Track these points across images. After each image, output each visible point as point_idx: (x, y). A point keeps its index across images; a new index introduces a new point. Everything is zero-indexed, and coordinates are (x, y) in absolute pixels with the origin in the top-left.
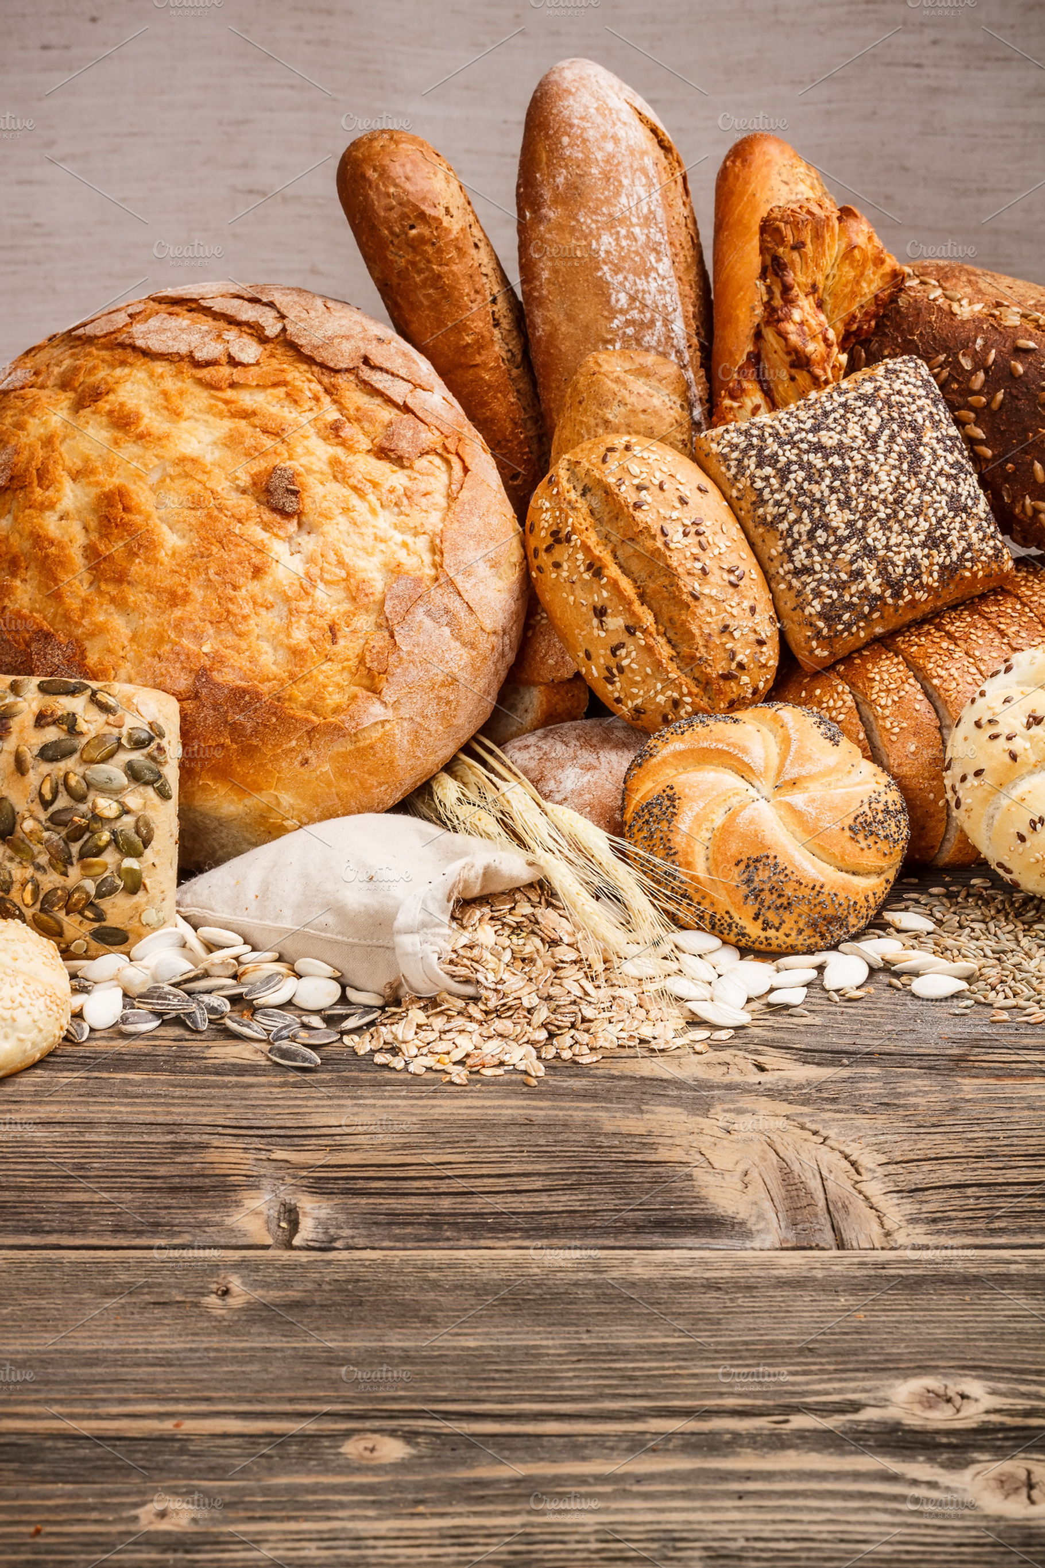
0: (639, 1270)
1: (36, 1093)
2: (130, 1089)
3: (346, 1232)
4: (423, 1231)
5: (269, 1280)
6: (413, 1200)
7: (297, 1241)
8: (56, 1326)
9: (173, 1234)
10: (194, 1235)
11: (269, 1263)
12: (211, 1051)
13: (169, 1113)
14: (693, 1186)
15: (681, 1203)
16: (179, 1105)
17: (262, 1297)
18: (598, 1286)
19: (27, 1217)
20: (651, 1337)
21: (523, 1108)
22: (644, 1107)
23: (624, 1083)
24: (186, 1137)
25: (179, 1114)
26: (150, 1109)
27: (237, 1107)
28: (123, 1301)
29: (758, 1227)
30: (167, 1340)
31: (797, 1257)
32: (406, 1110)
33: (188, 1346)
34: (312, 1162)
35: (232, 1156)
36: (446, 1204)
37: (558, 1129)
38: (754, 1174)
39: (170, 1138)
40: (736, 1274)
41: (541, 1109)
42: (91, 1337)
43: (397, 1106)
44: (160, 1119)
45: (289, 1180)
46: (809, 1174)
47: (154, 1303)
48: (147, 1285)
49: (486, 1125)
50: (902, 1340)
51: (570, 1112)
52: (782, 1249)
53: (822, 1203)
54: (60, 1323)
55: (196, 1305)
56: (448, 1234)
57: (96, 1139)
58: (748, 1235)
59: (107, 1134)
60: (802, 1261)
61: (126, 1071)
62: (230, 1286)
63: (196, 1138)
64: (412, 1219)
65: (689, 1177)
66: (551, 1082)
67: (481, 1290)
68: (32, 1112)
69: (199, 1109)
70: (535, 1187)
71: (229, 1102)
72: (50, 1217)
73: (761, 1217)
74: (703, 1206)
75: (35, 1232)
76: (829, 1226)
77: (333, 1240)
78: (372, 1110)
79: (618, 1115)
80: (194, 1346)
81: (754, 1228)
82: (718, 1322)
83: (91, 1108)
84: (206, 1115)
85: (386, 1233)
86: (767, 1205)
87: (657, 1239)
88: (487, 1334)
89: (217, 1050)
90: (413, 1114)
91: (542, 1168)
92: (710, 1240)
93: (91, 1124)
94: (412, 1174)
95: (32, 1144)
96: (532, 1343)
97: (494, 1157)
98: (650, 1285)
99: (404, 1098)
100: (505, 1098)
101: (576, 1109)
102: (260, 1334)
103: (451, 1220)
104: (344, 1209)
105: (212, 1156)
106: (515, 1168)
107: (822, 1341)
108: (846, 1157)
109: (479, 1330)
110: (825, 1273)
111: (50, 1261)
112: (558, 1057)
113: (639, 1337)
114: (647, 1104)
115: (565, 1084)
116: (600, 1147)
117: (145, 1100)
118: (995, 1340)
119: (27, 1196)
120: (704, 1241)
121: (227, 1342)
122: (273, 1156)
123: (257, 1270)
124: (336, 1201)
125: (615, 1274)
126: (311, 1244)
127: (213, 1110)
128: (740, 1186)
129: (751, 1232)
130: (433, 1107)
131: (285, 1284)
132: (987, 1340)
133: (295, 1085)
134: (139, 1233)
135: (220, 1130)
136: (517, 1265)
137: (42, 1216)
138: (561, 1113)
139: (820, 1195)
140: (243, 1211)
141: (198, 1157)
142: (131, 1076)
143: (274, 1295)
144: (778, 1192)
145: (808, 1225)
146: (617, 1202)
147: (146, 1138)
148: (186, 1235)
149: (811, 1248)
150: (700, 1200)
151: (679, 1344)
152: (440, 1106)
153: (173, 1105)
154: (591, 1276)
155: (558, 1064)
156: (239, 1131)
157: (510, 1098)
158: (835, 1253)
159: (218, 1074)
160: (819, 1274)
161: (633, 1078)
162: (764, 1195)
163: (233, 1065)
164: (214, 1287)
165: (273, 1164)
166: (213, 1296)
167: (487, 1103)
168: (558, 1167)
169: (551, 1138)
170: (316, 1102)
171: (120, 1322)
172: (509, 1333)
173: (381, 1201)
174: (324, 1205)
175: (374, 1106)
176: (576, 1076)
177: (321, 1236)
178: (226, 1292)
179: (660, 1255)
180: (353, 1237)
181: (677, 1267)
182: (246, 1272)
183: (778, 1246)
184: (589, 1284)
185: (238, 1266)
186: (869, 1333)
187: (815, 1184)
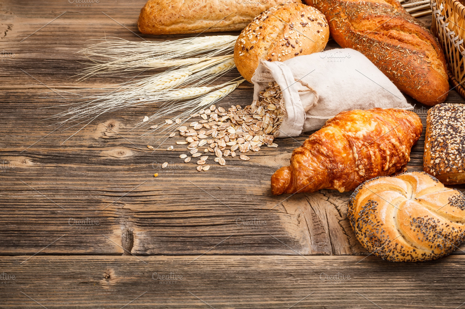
0: (262, 266)
1: (38, 175)
2: (72, 172)
3: (151, 246)
4: (179, 245)
5: (125, 271)
6: (176, 229)
7: (133, 251)
8: (46, 294)
9: (87, 247)
10: (95, 248)
11: (125, 262)
12: (102, 153)
13: (86, 185)
14: (279, 222)
15: (275, 231)
16: (90, 181)
17: (122, 280)
18: (246, 274)
19: (34, 238)
20: (266, 301)
21: (217, 181)
22: (262, 181)
23: (254, 169)
24: (92, 197)
25: (90, 185)
26: (79, 183)
27: (112, 182)
28: (71, 282)
29: (303, 244)
30: (87, 302)
31: (319, 260)
32: (173, 183)
33: (95, 305)
34: (139, 210)
35: (109, 207)
36: (188, 231)
37: (230, 192)
38: (302, 216)
39: (86, 197)
40: (298, 268)
41: (223, 182)
42: (59, 300)
43: (170, 181)
44: (83, 188)
45: (130, 219)
46: (322, 217)
47: (82, 283)
48: (81, 273)
49: (203, 191)
50: (359, 303)
51: (234, 184)
52: (312, 255)
53: (327, 232)
54: (47, 293)
55: (98, 283)
56: (189, 247)
57: (59, 198)
58: (300, 247)
59: (63, 195)
60: (322, 261)
61: (71, 163)
62: (110, 274)
63: (96, 197)
64: (175, 239)
65: (278, 218)
66: (228, 168)
67: (203, 276)
68: (36, 184)
69: (97, 183)
70: (221, 223)
71: (108, 179)
72: (42, 239)
73: (304, 238)
74: (283, 233)
75: (36, 246)
76: (330, 243)
77: (146, 250)
78: (161, 183)
79: (252, 185)
80: (97, 305)
81: (302, 244)
82: (290, 293)
83: (58, 182)
84: (100, 185)
85: (165, 246)
86: (307, 232)
87: (267, 250)
88: (205, 299)
89: (105, 152)
90: (177, 185)
91: (223, 213)
92: (286, 251)
93: (57, 191)
94: (176, 216)
95: (35, 201)
96: (222, 304)
97: (206, 207)
98: (265, 273)
99: (173, 176)
100: (210, 176)
101: (237, 182)
102: (121, 299)
103: (189, 239)
104: (150, 234)
105: (102, 207)
106: (213, 213)
107: (329, 303)
108: (336, 207)
109: (202, 297)
110: (331, 267)
111: (43, 261)
112: (230, 155)
113: (261, 301)
114: (263, 180)
115: (232, 169)
116: (245, 202)
117: (77, 178)
118: (394, 302)
119: (34, 227)
120: (283, 250)
121: (109, 303)
122: (125, 207)
123: (120, 266)
124: (148, 230)
125: (253, 268)
126: (138, 252)
127: (102, 183)
128: (297, 223)
129: (300, 246)
130: (184, 181)
131: (131, 273)
132: (390, 302)
133: (133, 170)
134: (74, 247)
135: (105, 193)
136: (217, 264)
137: (39, 238)
138: (231, 184)
139: (326, 227)
140: (112, 235)
141: (97, 208)
142: (72, 166)
143: (126, 279)
144: (311, 226)
145: (322, 243)
146: (251, 230)
147: (78, 198)
148: (92, 248)
149: (323, 255)
150: (282, 229)
151: (276, 304)
152: (186, 181)
153: (88, 180)
154: (244, 269)
155: (230, 159)
156: (113, 194)
157: (212, 177)
158: (332, 257)
159: (105, 164)
160: (328, 268)
161: (258, 166)
162: (306, 227)
163: (110, 160)
164: (104, 274)
165: (125, 211)
166: (104, 279)
167: (204, 179)
168: (230, 212)
169: (227, 197)
170: (141, 179)
171: (70, 292)
172: (213, 299)
173: (164, 230)
174: (143, 232)
175: (162, 181)
176: (236, 165)
177: (142, 248)
178: (109, 277)
179: (270, 258)
180: (153, 249)
181: (277, 264)
182: (116, 267)
183: (311, 253)
184: (244, 273)
185: (114, 264)
186: (347, 299)
187: (324, 222)
